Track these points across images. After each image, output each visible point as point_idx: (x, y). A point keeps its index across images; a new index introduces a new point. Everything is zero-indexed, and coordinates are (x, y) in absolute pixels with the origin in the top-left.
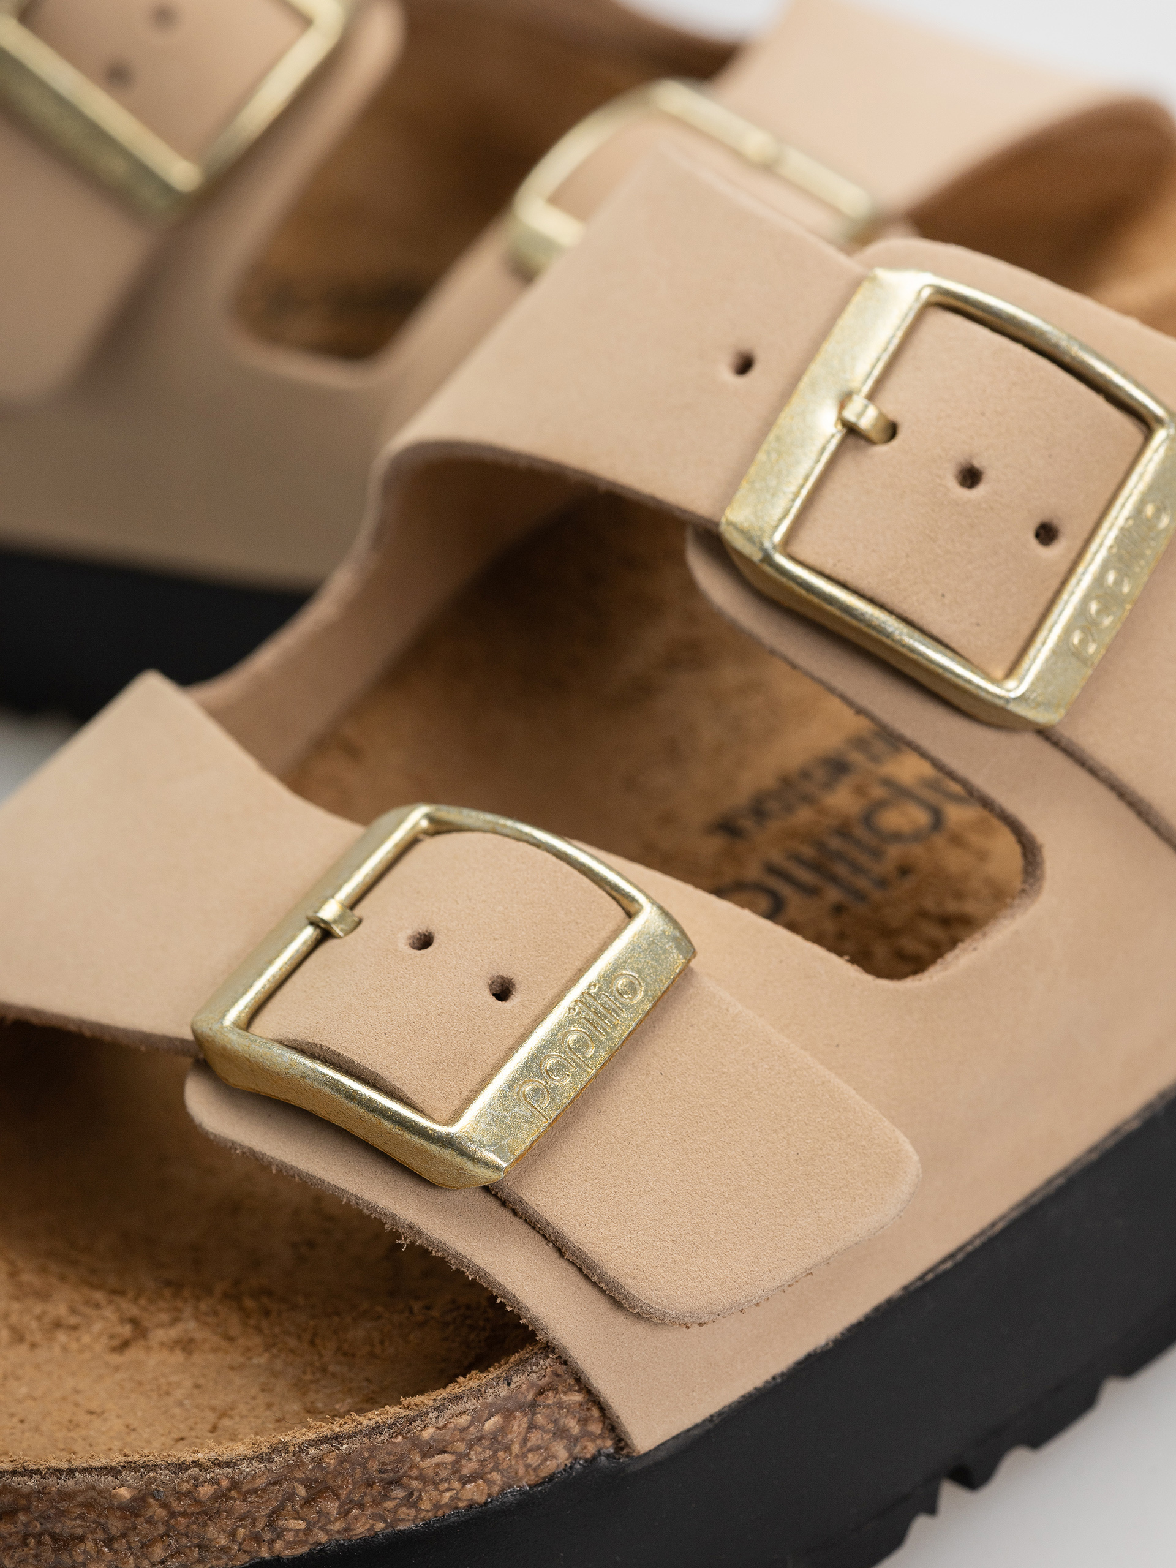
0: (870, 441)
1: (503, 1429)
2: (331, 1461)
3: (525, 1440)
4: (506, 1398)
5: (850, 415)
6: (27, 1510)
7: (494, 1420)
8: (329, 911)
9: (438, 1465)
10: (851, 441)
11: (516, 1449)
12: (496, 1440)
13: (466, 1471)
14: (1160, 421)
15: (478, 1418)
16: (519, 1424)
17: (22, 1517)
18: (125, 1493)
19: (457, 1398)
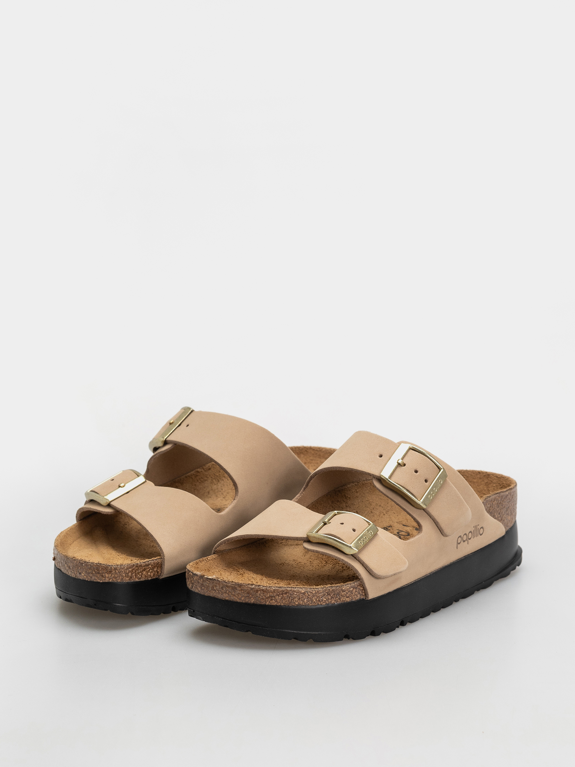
0: (402, 466)
1: (352, 590)
2: (331, 590)
3: (355, 593)
4: (354, 586)
5: (399, 462)
6: (288, 593)
7: (352, 588)
8: (326, 520)
9: (344, 594)
10: (399, 465)
11: (354, 594)
12: (351, 592)
13: (347, 596)
14: (442, 469)
15: (350, 588)
16: (354, 590)
17: (288, 594)
18: (303, 591)
19: (348, 584)
